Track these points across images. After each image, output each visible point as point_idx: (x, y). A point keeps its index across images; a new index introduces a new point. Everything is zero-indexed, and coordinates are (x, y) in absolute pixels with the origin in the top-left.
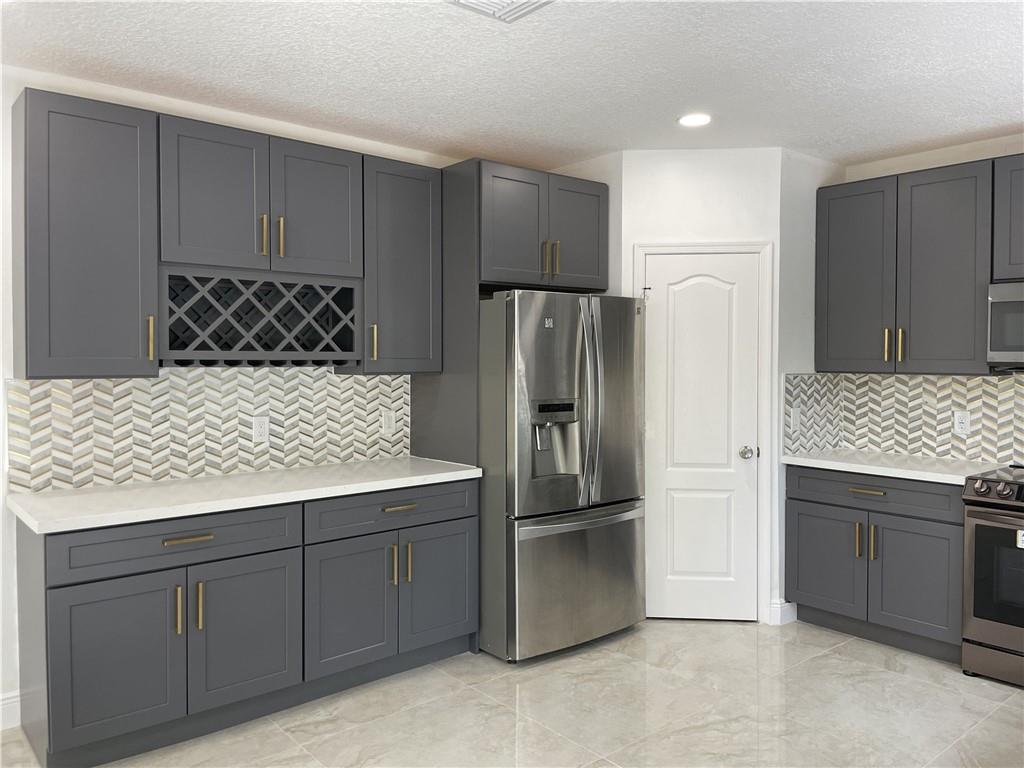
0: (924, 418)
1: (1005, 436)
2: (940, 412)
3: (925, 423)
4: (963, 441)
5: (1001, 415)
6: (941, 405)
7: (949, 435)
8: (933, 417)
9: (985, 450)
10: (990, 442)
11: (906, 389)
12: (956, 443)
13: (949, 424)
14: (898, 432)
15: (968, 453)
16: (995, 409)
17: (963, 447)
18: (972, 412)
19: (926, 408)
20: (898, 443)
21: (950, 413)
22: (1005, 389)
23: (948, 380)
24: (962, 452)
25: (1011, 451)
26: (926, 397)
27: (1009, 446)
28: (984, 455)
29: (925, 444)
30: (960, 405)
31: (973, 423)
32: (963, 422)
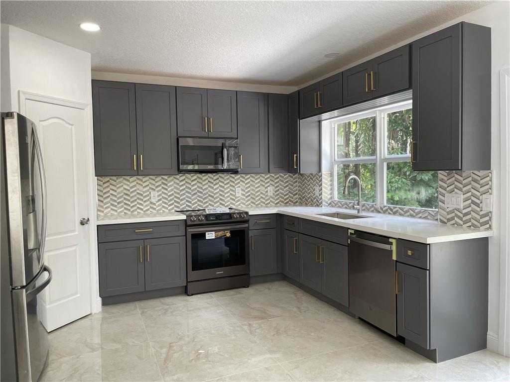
0: (138, 196)
1: (171, 200)
2: (144, 192)
3: (138, 198)
4: (155, 204)
5: (169, 192)
6: (145, 190)
7: (149, 202)
8: (142, 195)
9: (163, 207)
10: (165, 203)
11: (129, 183)
12: (152, 206)
13: (149, 198)
14: (125, 204)
15: (157, 209)
16: (167, 190)
17: (155, 207)
18: (158, 191)
19: (138, 191)
20: (125, 209)
21: (148, 193)
22: (170, 182)
23: (147, 178)
24: (155, 209)
25: (173, 206)
26: (138, 186)
27: (173, 204)
28: (163, 209)
29: (138, 208)
30: (153, 189)
31: (159, 196)
32: (154, 196)
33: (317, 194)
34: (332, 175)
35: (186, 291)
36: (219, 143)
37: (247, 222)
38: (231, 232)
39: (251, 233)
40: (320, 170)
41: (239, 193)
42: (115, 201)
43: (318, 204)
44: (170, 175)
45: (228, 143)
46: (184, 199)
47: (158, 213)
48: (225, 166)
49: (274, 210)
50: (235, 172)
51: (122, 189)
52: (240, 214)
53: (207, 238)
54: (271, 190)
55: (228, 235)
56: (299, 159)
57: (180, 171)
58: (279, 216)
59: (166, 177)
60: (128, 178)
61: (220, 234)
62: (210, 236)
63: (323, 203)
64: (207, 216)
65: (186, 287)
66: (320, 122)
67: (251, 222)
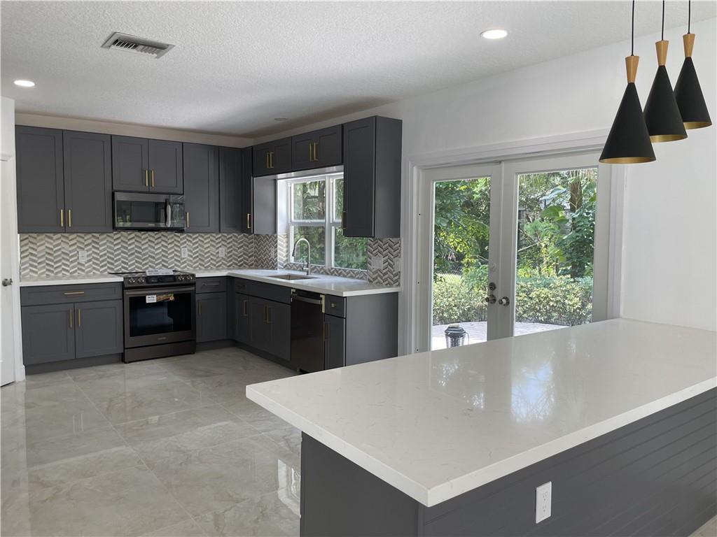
0: (63, 255)
1: (103, 261)
2: (70, 252)
3: (63, 258)
4: (84, 265)
5: (101, 251)
6: (70, 249)
7: (76, 263)
8: (67, 254)
9: (94, 268)
10: (97, 264)
11: (52, 241)
12: (80, 267)
13: (76, 258)
14: (47, 264)
15: (86, 271)
16: (98, 249)
17: (83, 268)
18: (87, 251)
19: (63, 250)
20: (47, 270)
21: (76, 252)
22: (102, 240)
23: (74, 236)
24: (83, 271)
25: (106, 268)
26: (63, 245)
27: (105, 265)
28: (94, 271)
29: (64, 269)
30: (81, 248)
31: (88, 256)
32: (83, 256)
33: (273, 255)
34: (288, 236)
35: (122, 359)
36: (162, 199)
37: (193, 284)
38: (174, 296)
39: (198, 297)
40: (275, 231)
41: (185, 253)
42: (35, 261)
43: (274, 267)
44: (102, 233)
45: (172, 199)
46: (119, 259)
47: (87, 276)
48: (169, 225)
49: (224, 273)
50: (181, 231)
51: (43, 247)
52: (186, 276)
53: (147, 302)
54: (222, 252)
55: (172, 298)
56: (252, 218)
57: (115, 228)
58: (229, 279)
59: (97, 235)
60: (51, 235)
61: (162, 297)
62: (151, 299)
63: (279, 265)
64: (148, 279)
65: (123, 355)
66: (275, 181)
67: (199, 285)
